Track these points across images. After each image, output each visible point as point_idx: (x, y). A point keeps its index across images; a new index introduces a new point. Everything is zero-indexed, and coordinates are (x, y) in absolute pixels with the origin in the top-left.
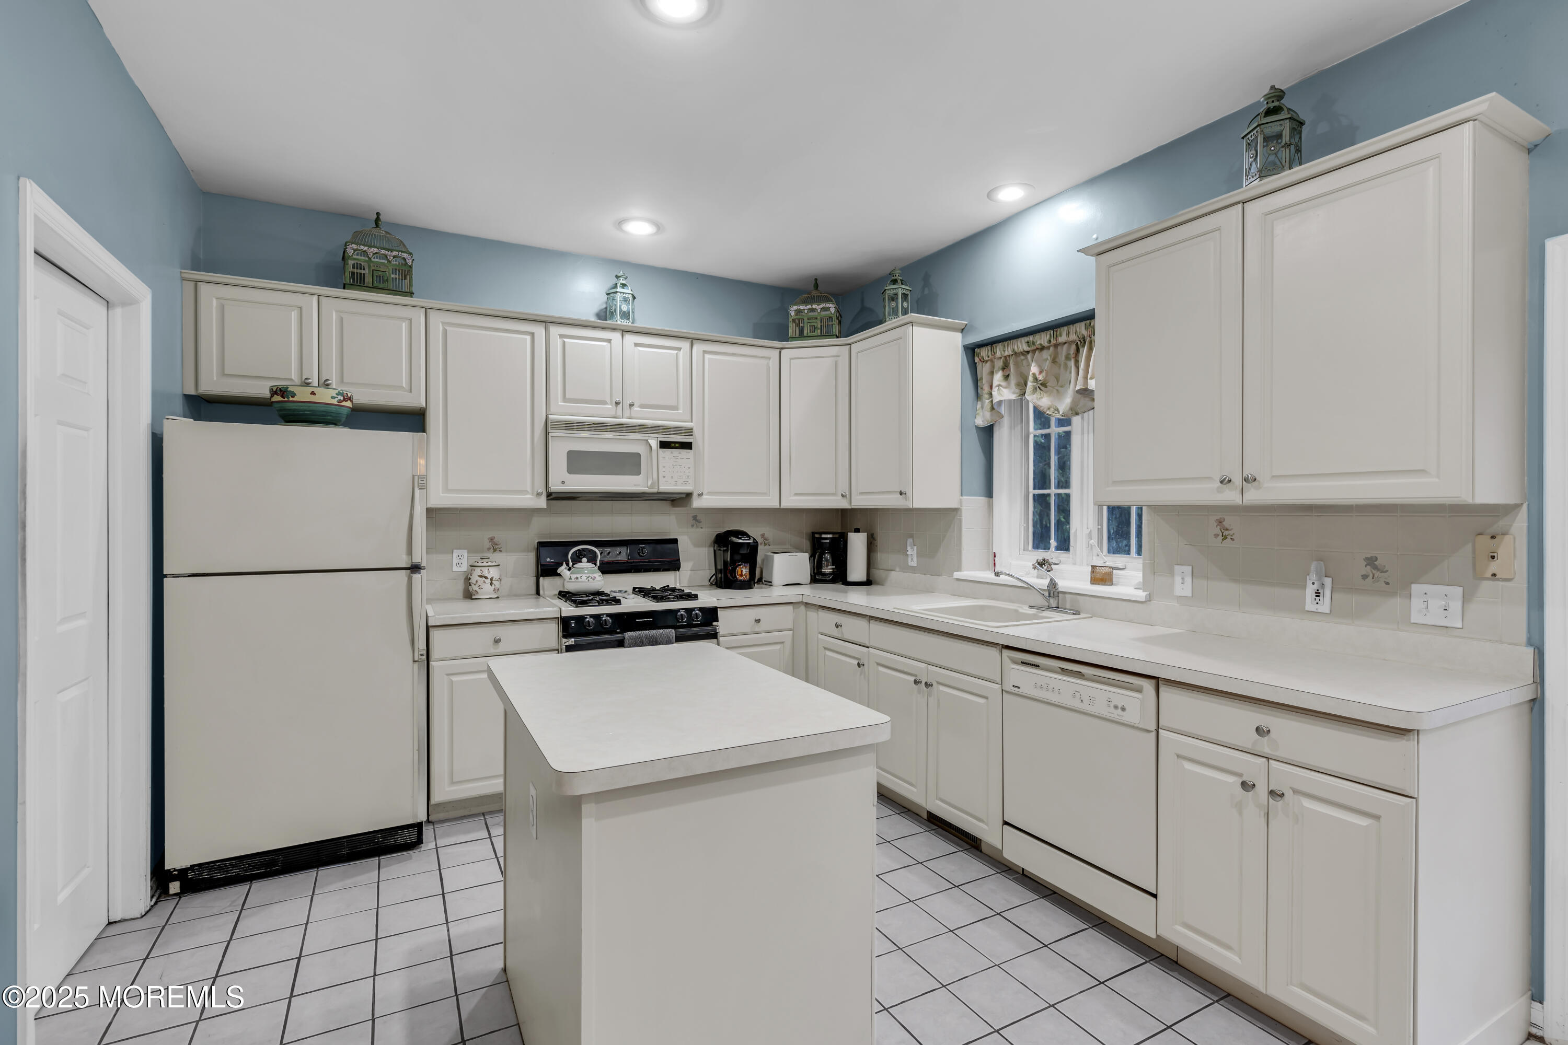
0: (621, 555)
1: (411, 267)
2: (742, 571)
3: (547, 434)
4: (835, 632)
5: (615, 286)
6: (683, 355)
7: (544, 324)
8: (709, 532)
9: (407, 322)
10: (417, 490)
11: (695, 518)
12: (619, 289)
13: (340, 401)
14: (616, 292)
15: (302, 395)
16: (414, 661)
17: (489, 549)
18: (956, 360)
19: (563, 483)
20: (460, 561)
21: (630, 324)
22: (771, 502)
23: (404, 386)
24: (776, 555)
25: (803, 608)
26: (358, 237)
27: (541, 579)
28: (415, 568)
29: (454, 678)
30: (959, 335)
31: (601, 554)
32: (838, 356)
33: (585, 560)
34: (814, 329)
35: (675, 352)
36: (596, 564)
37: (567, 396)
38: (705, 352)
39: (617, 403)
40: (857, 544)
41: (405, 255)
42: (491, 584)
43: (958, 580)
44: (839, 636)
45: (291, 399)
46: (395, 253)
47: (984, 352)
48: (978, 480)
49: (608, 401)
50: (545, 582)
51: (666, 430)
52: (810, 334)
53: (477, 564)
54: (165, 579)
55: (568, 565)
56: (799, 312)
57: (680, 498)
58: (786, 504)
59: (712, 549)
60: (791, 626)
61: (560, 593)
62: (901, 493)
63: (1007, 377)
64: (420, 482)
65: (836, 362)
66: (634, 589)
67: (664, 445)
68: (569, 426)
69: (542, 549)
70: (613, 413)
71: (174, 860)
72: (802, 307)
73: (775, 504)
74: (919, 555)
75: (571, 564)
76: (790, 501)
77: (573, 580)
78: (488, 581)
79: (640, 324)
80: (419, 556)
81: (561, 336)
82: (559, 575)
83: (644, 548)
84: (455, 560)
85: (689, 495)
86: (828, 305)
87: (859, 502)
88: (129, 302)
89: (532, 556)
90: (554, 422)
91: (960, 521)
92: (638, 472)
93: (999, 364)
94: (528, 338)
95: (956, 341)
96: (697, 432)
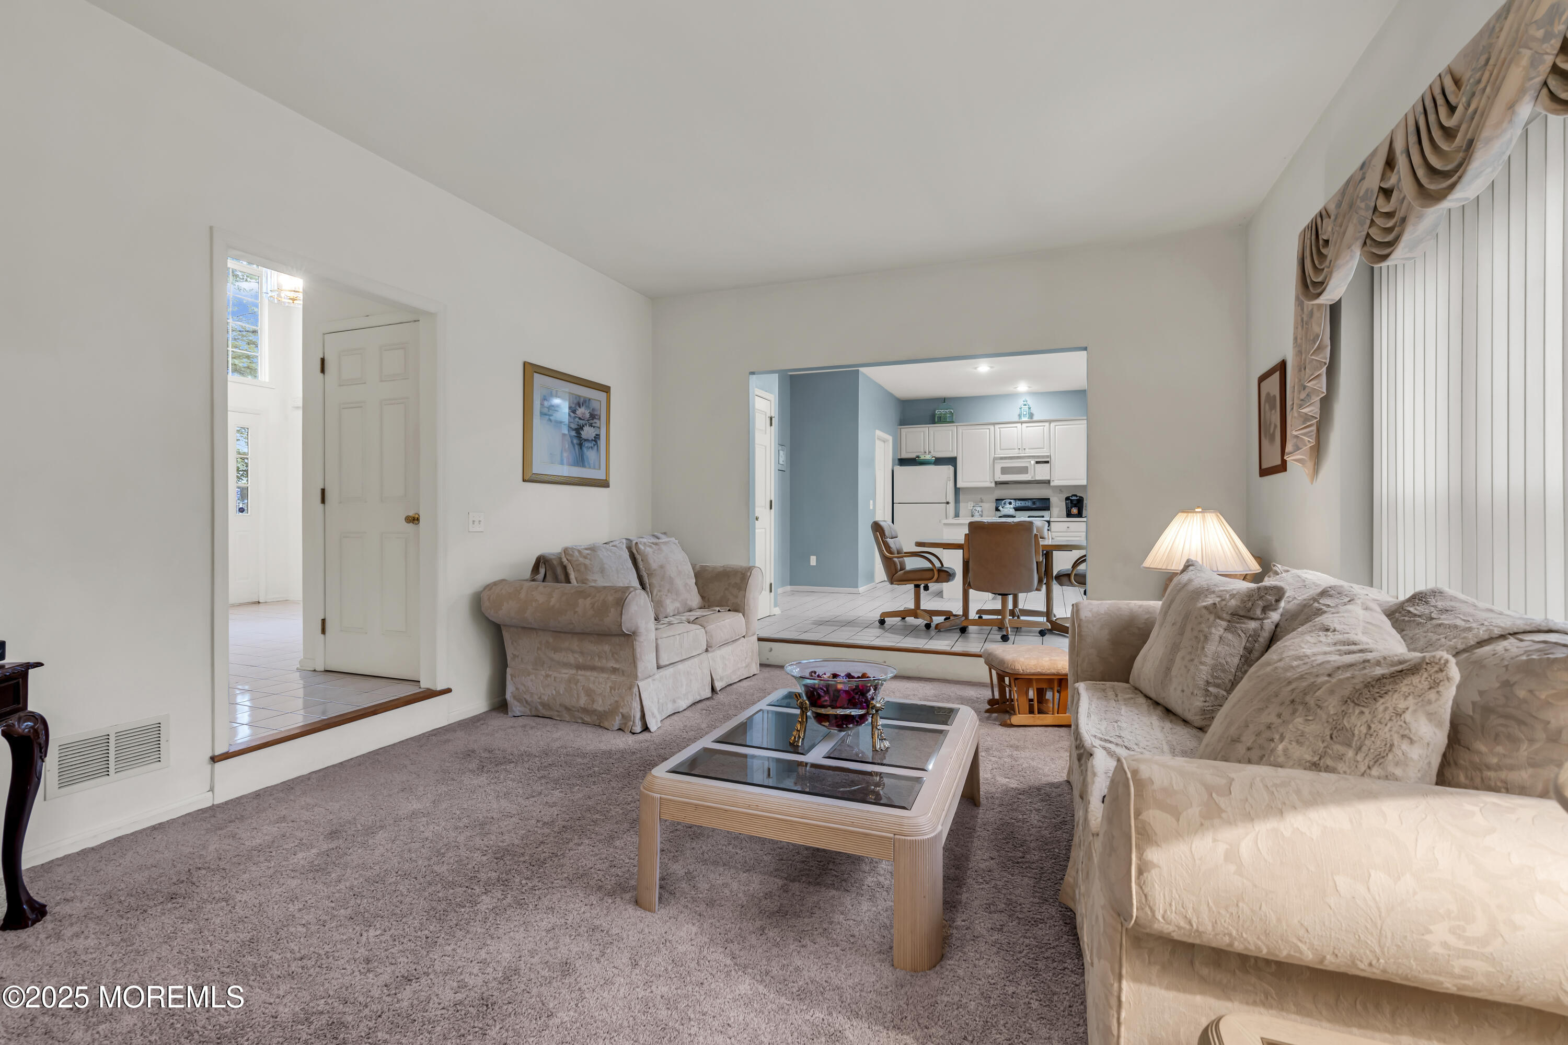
1: (953, 413)
2: (1076, 510)
3: (994, 462)
6: (1046, 428)
7: (993, 425)
8: (1062, 496)
9: (952, 431)
10: (948, 481)
12: (1023, 407)
13: (931, 458)
15: (922, 457)
17: (980, 502)
19: (1000, 478)
21: (1027, 419)
23: (950, 450)
26: (938, 407)
28: (948, 503)
33: (1008, 504)
35: (1043, 427)
36: (1012, 506)
37: (1002, 448)
38: (1055, 426)
39: (1020, 449)
41: (952, 410)
42: (979, 513)
45: (920, 459)
46: (949, 410)
49: (1016, 449)
50: (997, 512)
51: (1038, 457)
53: (975, 506)
54: (895, 503)
59: (1064, 502)
64: (956, 479)
67: (1037, 462)
68: (1002, 458)
69: (997, 501)
70: (1018, 453)
75: (1003, 506)
77: (1004, 511)
79: (1034, 419)
80: (949, 500)
81: (1001, 428)
82: (1000, 510)
83: (1036, 502)
85: (1049, 481)
88: (888, 441)
89: (994, 504)
90: (997, 458)
92: (1028, 473)
94: (988, 430)
96: (1052, 457)
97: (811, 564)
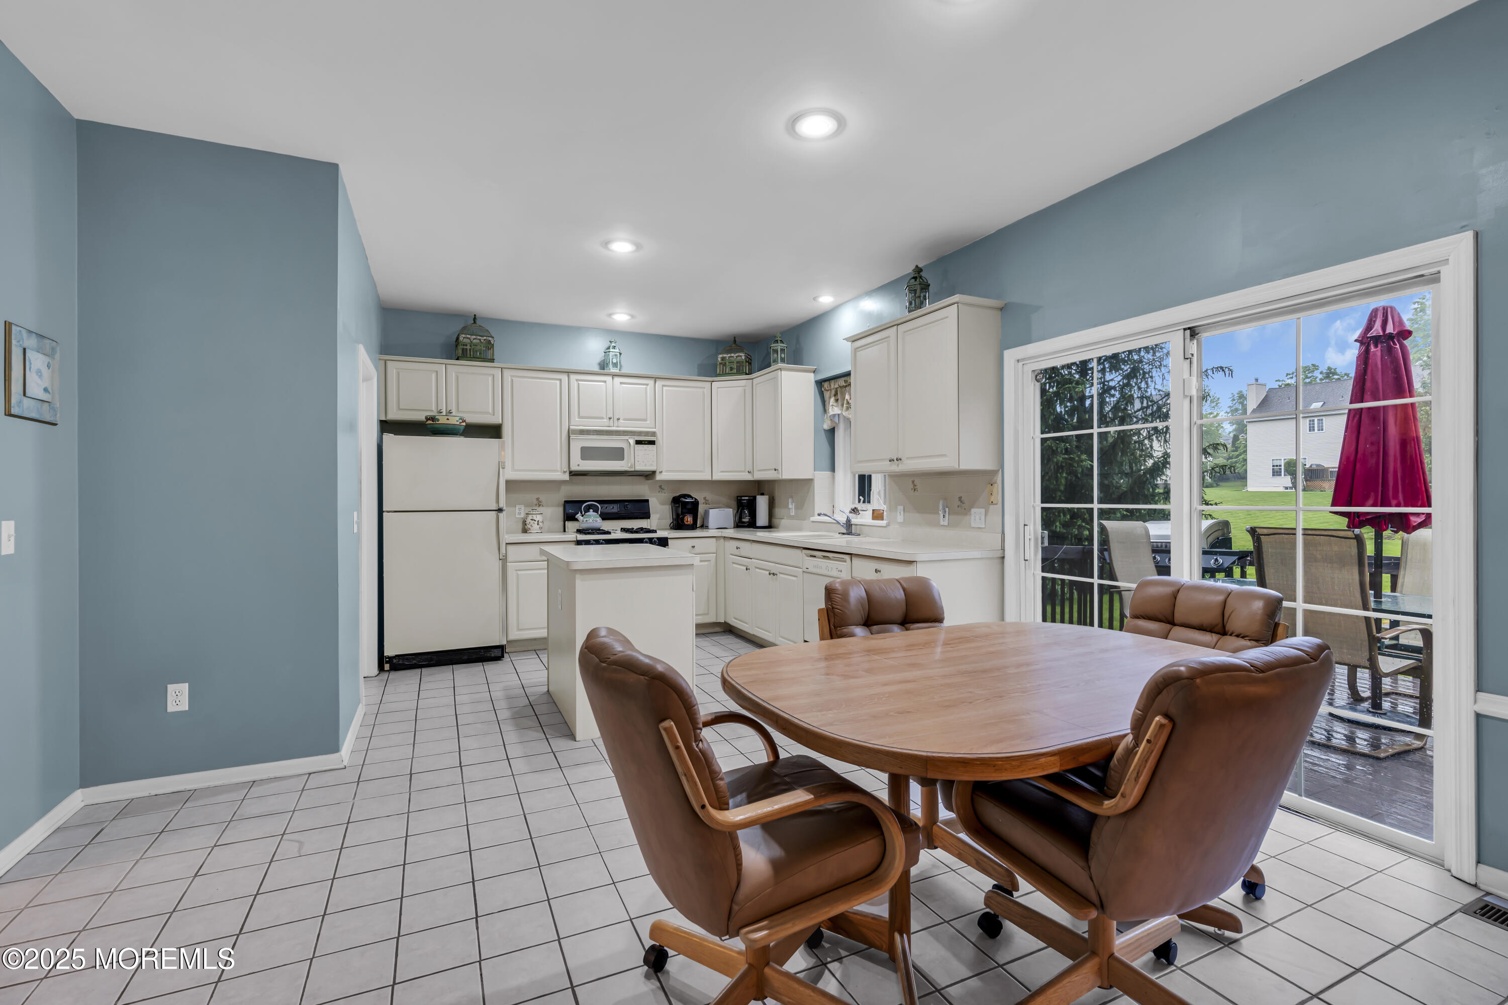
0: (615, 509)
1: (493, 345)
2: (687, 519)
3: (569, 437)
4: (736, 552)
5: (609, 348)
6: (650, 388)
7: (567, 374)
8: (669, 496)
9: (492, 376)
10: (501, 469)
11: (660, 487)
12: (611, 350)
13: (460, 423)
14: (610, 352)
15: (442, 420)
16: (500, 559)
17: (536, 505)
18: (810, 390)
19: (578, 465)
20: (520, 511)
21: (618, 371)
22: (706, 476)
23: (490, 412)
24: (710, 510)
25: (722, 540)
26: (464, 330)
27: (566, 522)
28: (500, 510)
29: (519, 572)
30: (812, 375)
31: (601, 508)
32: (746, 386)
33: (591, 510)
34: (731, 369)
35: (645, 386)
36: (598, 513)
37: (581, 415)
38: (663, 386)
39: (610, 418)
40: (762, 503)
41: (490, 339)
42: (538, 524)
43: (813, 522)
44: (738, 554)
45: (437, 422)
46: (485, 338)
47: (826, 385)
48: (826, 462)
49: (605, 417)
50: (569, 524)
51: (640, 433)
52: (730, 372)
53: (530, 513)
54: (384, 513)
55: (581, 513)
56: (723, 359)
57: (650, 474)
58: (715, 478)
59: (671, 506)
60: (715, 551)
61: (577, 530)
62: (775, 470)
63: (837, 400)
64: (501, 466)
65: (745, 390)
66: (622, 529)
67: (638, 442)
68: (582, 432)
69: (566, 505)
70: (607, 424)
71: (388, 652)
72: (725, 355)
73: (708, 478)
74: (796, 508)
75: (583, 513)
76: (718, 476)
77: (585, 522)
78: (536, 522)
79: (624, 371)
80: (502, 504)
81: (577, 380)
82: (577, 520)
83: (627, 505)
84: (517, 511)
85: (654, 472)
86: (741, 354)
87: (758, 476)
89: (561, 510)
90: (573, 430)
91: (814, 485)
92: (622, 459)
93: (833, 392)
94: (558, 382)
95: (811, 378)
96: (659, 434)
97: (171, 708)
